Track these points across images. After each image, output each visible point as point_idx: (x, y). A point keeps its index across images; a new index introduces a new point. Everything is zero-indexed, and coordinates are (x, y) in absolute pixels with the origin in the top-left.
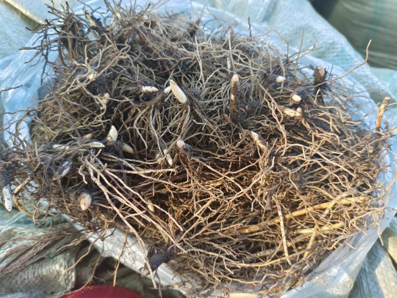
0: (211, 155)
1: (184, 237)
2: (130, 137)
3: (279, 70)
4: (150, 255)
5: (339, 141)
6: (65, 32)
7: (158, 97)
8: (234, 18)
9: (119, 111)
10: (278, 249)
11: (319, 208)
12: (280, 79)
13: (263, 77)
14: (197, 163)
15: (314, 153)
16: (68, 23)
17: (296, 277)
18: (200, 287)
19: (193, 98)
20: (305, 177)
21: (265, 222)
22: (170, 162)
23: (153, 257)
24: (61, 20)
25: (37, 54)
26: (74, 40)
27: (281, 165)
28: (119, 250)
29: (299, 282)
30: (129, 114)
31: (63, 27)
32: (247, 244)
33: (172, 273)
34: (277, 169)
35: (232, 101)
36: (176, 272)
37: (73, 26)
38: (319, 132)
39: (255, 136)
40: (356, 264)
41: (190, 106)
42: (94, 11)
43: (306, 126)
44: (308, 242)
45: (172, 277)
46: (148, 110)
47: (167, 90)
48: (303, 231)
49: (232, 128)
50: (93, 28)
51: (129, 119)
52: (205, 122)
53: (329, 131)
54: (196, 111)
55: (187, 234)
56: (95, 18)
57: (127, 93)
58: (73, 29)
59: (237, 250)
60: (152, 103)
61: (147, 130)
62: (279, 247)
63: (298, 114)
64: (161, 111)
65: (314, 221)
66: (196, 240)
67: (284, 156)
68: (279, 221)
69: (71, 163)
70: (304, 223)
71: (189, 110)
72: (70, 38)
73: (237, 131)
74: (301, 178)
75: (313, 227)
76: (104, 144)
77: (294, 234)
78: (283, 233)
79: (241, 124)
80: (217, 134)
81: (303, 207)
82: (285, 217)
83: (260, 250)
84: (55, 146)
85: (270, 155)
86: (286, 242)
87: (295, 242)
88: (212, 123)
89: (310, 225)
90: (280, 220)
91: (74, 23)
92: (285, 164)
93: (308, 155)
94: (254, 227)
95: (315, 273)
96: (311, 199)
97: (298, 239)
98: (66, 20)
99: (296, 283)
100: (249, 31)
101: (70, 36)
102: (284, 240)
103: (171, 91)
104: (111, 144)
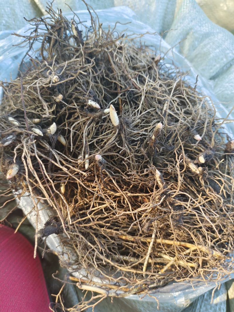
0: (119, 173)
1: (76, 223)
2: (67, 134)
3: (202, 128)
4: (48, 224)
5: (222, 203)
6: (52, 32)
7: (98, 114)
8: (190, 67)
9: (67, 110)
10: (141, 261)
11: (184, 245)
12: (198, 137)
13: (187, 129)
14: (107, 175)
15: (197, 206)
16: (58, 25)
17: (143, 288)
18: (73, 262)
19: (123, 124)
20: (183, 219)
21: (140, 238)
22: (87, 166)
23: (49, 227)
24: (53, 20)
25: (25, 41)
26: (56, 41)
27: (168, 203)
28: (30, 208)
29: (143, 292)
30: (73, 116)
31: (53, 27)
32: (120, 246)
33: (59, 242)
34: (164, 205)
35: (152, 139)
36: (61, 243)
37: (60, 29)
38: (210, 190)
39: (158, 174)
40: (195, 295)
41: (119, 130)
42: (80, 23)
43: (201, 182)
44: (166, 265)
45: (57, 245)
46: (88, 120)
47: (106, 111)
48: (164, 256)
49: (145, 159)
50: (74, 37)
51: (72, 119)
52: (125, 148)
53: (218, 193)
54: (122, 135)
55: (80, 221)
56: (78, 30)
57: (77, 99)
58: (59, 31)
59: (110, 248)
60: (92, 116)
61: (80, 134)
62: (142, 259)
63: (198, 172)
64: (97, 123)
65: (175, 253)
66: (83, 228)
67: (174, 198)
68: (150, 241)
69: (14, 138)
70: (168, 251)
71: (117, 133)
72: (54, 38)
73: (148, 162)
74: (179, 219)
75: (174, 257)
76: (43, 133)
77: (157, 255)
78: (150, 251)
79: (153, 158)
80: (131, 159)
81: (172, 239)
82: (156, 240)
83: (127, 255)
84: (11, 119)
85: (163, 193)
86: (149, 258)
87: (155, 261)
88: (130, 150)
89: (172, 254)
90: (152, 241)
91: (62, 27)
92: (172, 204)
93: (192, 205)
94: (130, 237)
95: (159, 291)
96: (182, 235)
97: (158, 260)
98: (57, 22)
99: (141, 292)
100: (195, 85)
101: (55, 36)
102: (147, 257)
103: (109, 113)
104: (48, 135)
